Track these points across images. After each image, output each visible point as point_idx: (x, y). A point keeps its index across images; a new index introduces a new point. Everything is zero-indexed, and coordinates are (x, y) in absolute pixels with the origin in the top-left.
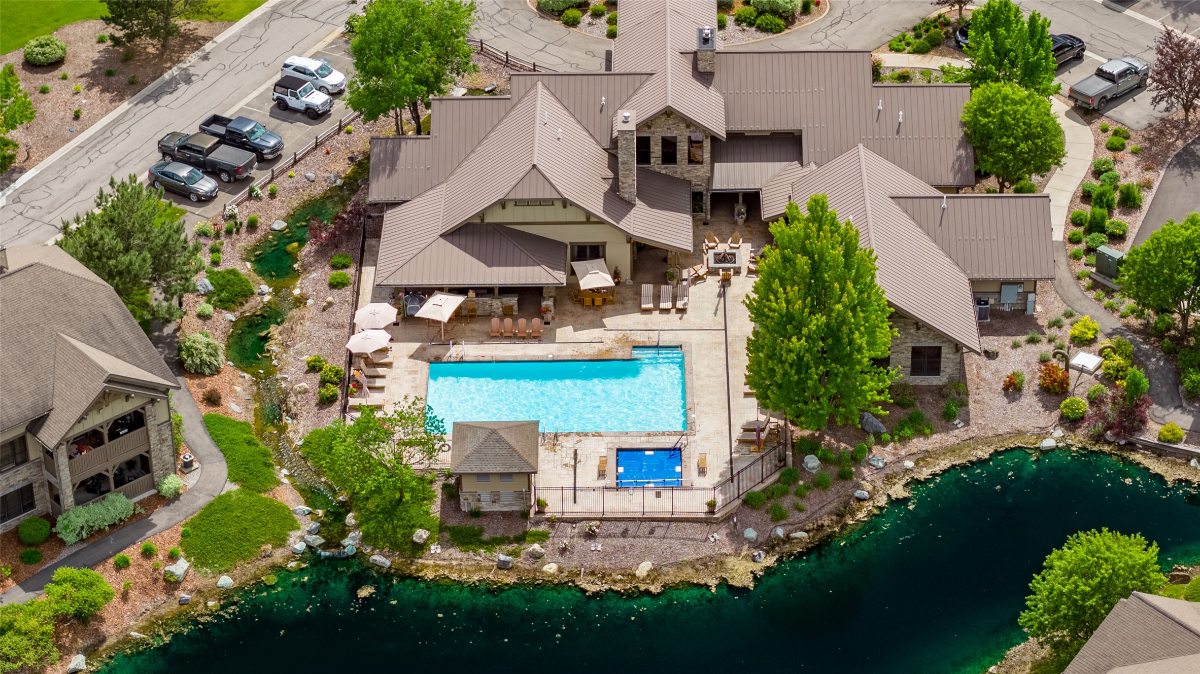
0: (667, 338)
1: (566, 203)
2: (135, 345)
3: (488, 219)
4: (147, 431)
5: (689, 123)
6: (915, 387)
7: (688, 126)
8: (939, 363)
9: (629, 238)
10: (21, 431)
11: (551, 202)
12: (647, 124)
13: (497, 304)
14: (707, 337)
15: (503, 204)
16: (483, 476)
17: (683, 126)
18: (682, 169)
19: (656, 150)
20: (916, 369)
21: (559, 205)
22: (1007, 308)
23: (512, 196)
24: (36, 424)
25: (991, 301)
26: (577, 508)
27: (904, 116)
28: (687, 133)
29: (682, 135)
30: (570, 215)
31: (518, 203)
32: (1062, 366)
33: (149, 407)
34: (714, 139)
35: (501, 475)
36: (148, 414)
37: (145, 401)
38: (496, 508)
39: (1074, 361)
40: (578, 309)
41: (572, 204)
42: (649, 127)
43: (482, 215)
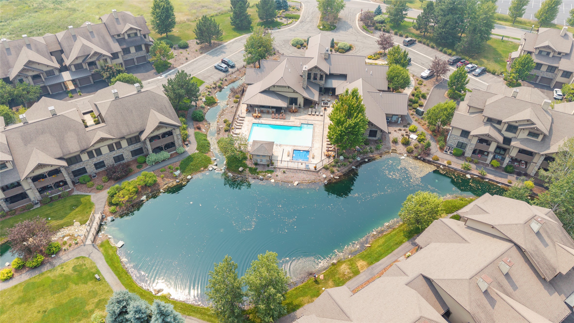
0: (310, 122)
1: (289, 87)
2: (172, 114)
3: (270, 90)
4: (173, 136)
5: (321, 70)
6: (369, 140)
7: (320, 71)
8: (376, 134)
9: (303, 97)
10: (138, 134)
11: (285, 87)
12: (310, 70)
13: (270, 110)
14: (319, 122)
15: (274, 86)
16: (258, 155)
17: (319, 71)
18: (318, 81)
19: (312, 76)
20: (370, 136)
21: (287, 88)
22: (393, 121)
23: (276, 84)
24: (141, 132)
25: (390, 119)
26: (282, 165)
27: (372, 72)
28: (320, 73)
29: (319, 73)
30: (290, 90)
31: (278, 86)
32: (408, 137)
33: (173, 130)
34: (326, 75)
35: (263, 156)
36: (173, 132)
37: (172, 129)
38: (261, 163)
39: (411, 136)
40: (290, 113)
41: (290, 88)
42: (311, 70)
43: (269, 88)
